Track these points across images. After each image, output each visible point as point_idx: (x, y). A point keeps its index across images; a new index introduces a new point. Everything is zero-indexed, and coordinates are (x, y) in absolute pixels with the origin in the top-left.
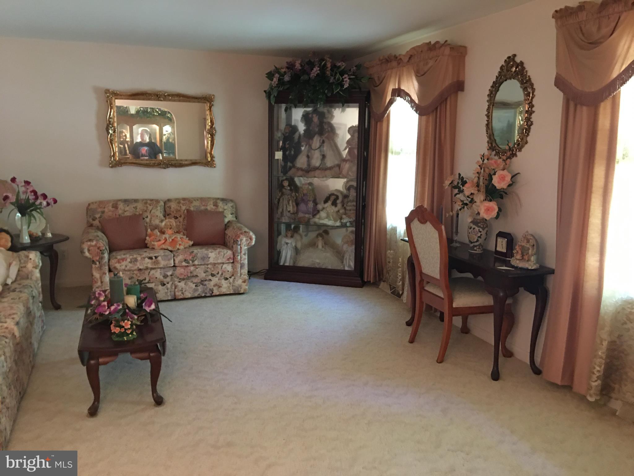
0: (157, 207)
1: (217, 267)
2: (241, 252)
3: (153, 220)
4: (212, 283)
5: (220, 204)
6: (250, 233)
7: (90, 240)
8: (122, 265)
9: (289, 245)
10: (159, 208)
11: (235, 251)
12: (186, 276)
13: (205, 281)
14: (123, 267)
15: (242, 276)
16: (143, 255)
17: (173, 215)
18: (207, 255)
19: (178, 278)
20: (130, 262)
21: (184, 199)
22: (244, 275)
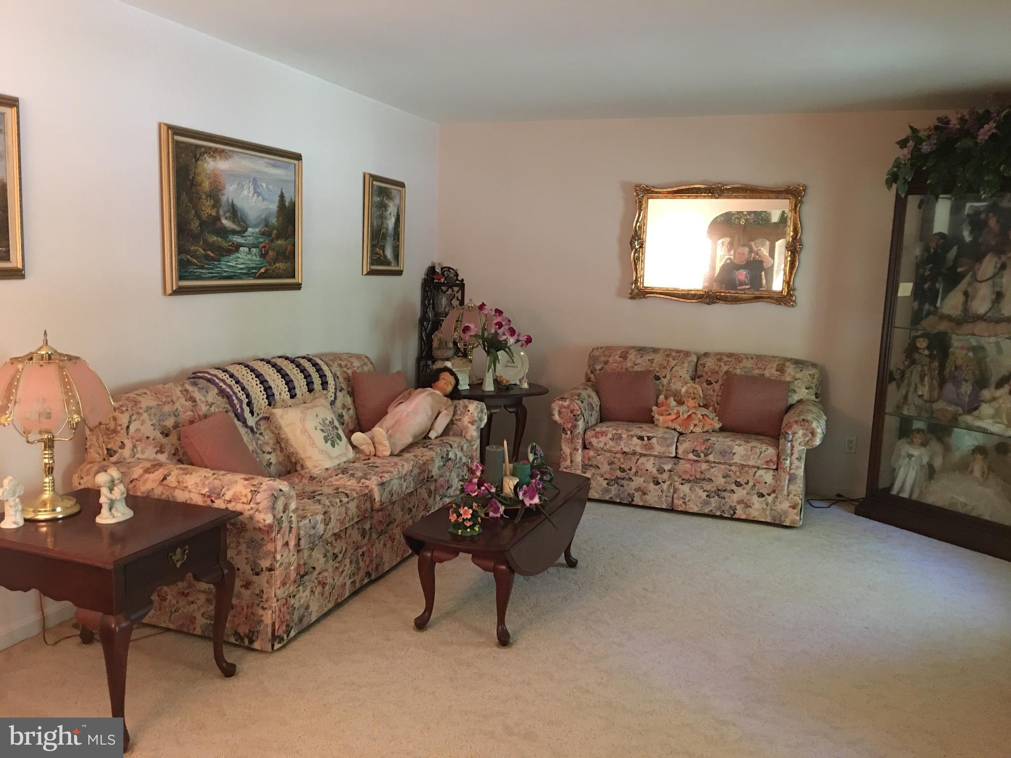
0: (683, 363)
1: (747, 472)
2: (792, 454)
3: (673, 381)
4: (735, 497)
5: (790, 370)
6: (812, 423)
7: (563, 399)
8: (601, 442)
9: (913, 459)
10: (686, 365)
11: (782, 450)
12: (694, 477)
13: (724, 491)
14: (601, 445)
15: (791, 496)
16: (632, 431)
17: (706, 377)
18: (731, 448)
19: (680, 477)
20: (612, 439)
21: (730, 355)
22: (795, 495)
